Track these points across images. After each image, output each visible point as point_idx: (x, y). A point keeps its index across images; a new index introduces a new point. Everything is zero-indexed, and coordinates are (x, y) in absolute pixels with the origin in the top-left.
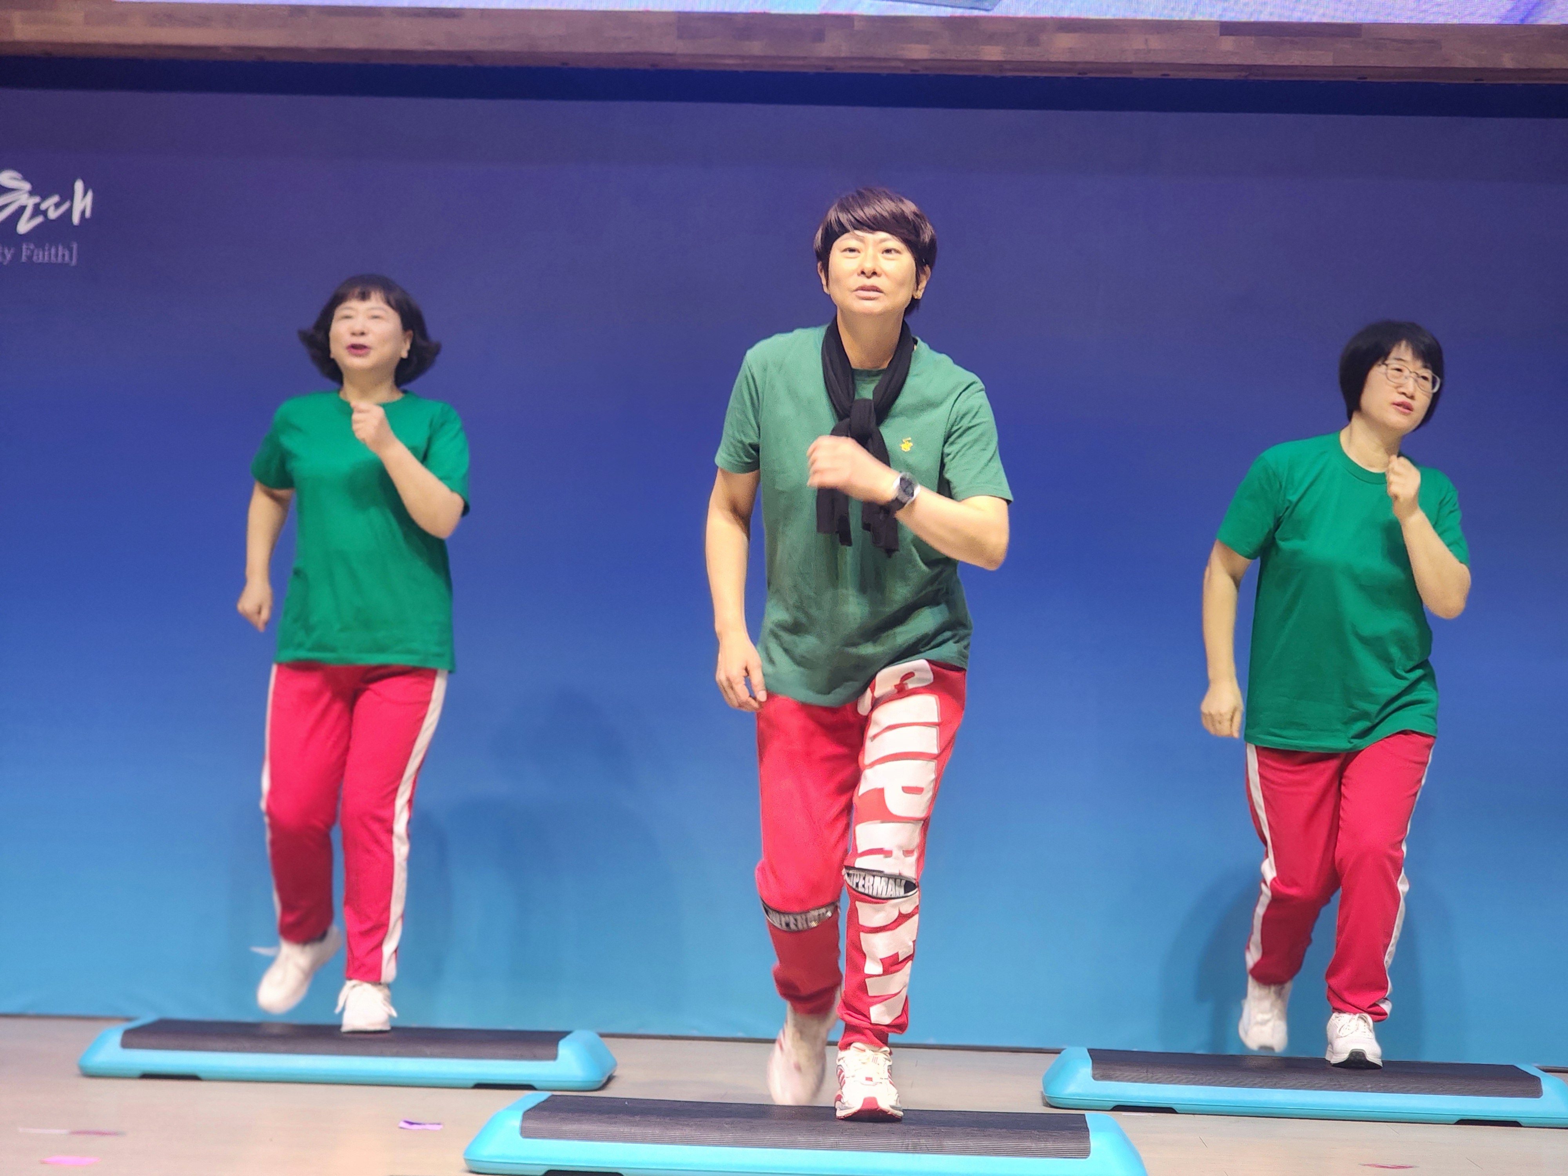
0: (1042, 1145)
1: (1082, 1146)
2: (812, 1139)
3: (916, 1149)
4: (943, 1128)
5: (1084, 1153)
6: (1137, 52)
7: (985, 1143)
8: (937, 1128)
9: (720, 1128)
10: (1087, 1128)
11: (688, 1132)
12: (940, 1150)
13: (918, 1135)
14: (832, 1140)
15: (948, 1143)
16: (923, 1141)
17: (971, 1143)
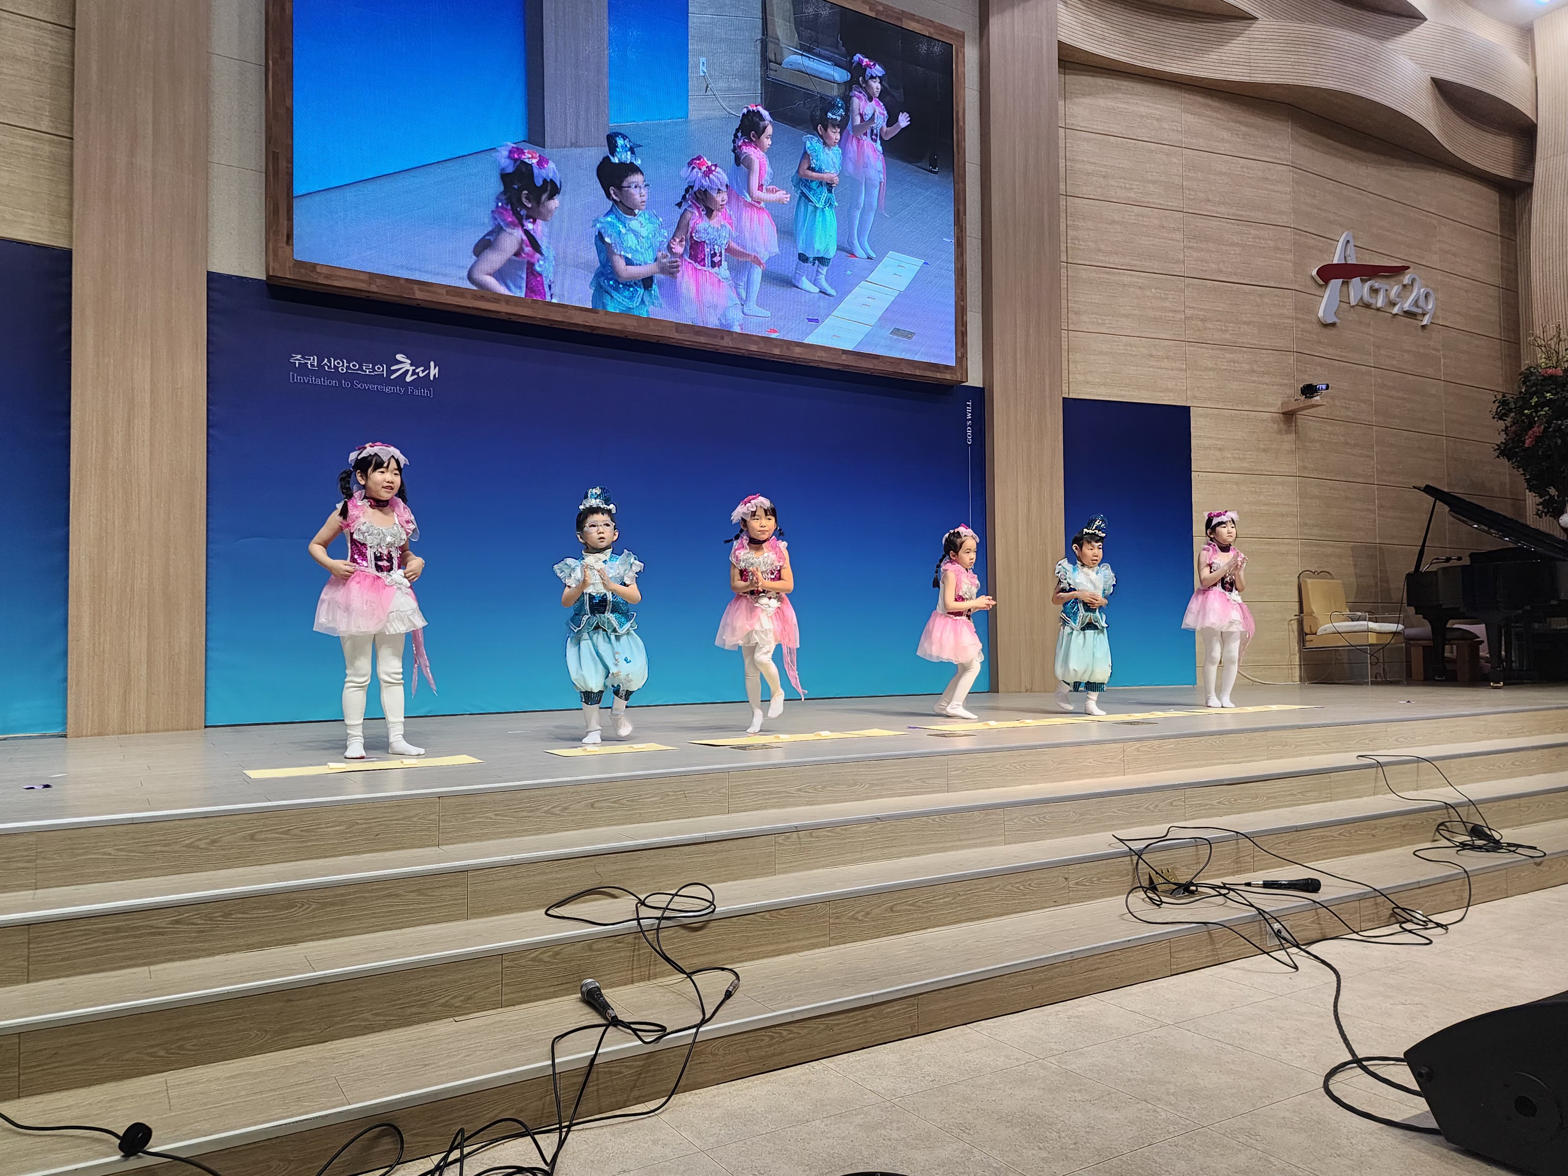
6: (818, 356)
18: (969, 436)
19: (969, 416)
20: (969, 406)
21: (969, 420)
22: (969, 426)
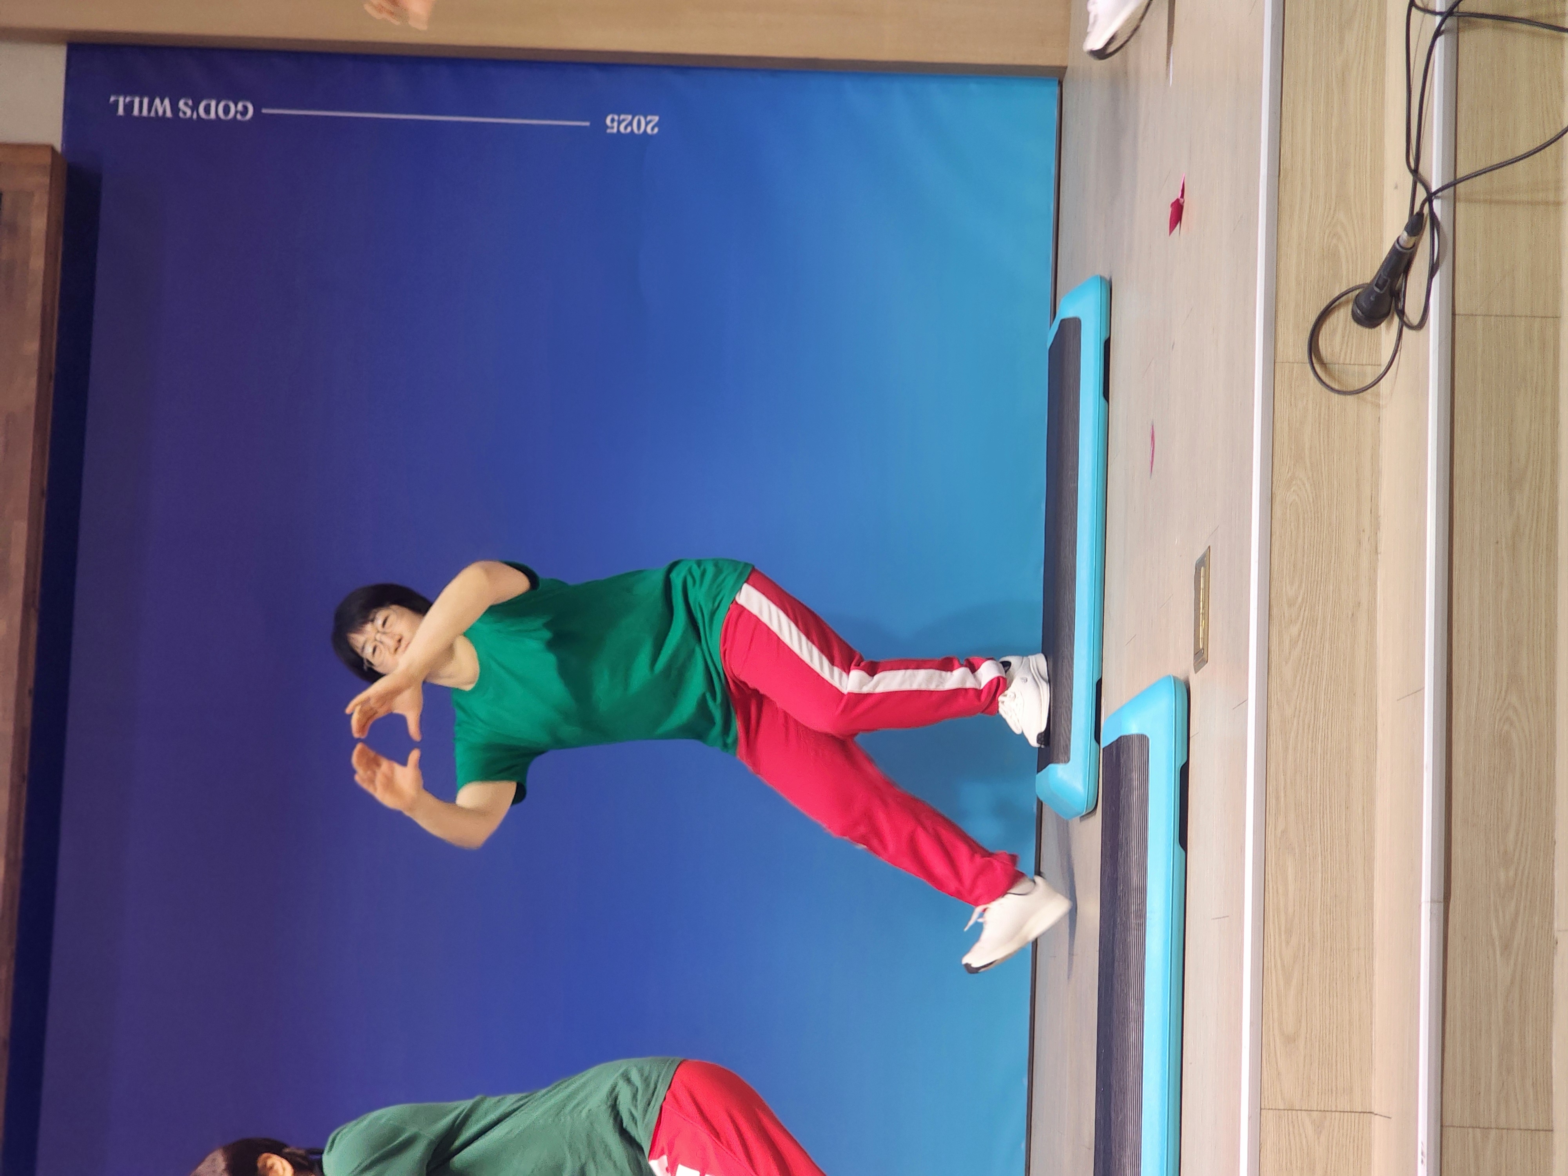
0: (1135, 783)
1: (1136, 743)
2: (1132, 1025)
3: (1142, 915)
4: (1119, 888)
5: (1143, 739)
7: (1134, 843)
8: (1119, 894)
9: (1123, 1124)
10: (1117, 740)
11: (1127, 1161)
12: (1143, 891)
13: (1127, 913)
14: (1133, 1005)
15: (1135, 880)
16: (1133, 908)
17: (1134, 857)
18: (227, 110)
19: (163, 107)
20: (129, 107)
21: (175, 108)
22: (194, 108)
